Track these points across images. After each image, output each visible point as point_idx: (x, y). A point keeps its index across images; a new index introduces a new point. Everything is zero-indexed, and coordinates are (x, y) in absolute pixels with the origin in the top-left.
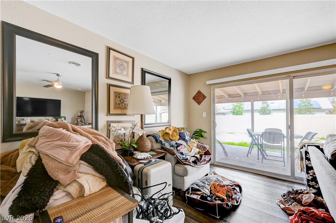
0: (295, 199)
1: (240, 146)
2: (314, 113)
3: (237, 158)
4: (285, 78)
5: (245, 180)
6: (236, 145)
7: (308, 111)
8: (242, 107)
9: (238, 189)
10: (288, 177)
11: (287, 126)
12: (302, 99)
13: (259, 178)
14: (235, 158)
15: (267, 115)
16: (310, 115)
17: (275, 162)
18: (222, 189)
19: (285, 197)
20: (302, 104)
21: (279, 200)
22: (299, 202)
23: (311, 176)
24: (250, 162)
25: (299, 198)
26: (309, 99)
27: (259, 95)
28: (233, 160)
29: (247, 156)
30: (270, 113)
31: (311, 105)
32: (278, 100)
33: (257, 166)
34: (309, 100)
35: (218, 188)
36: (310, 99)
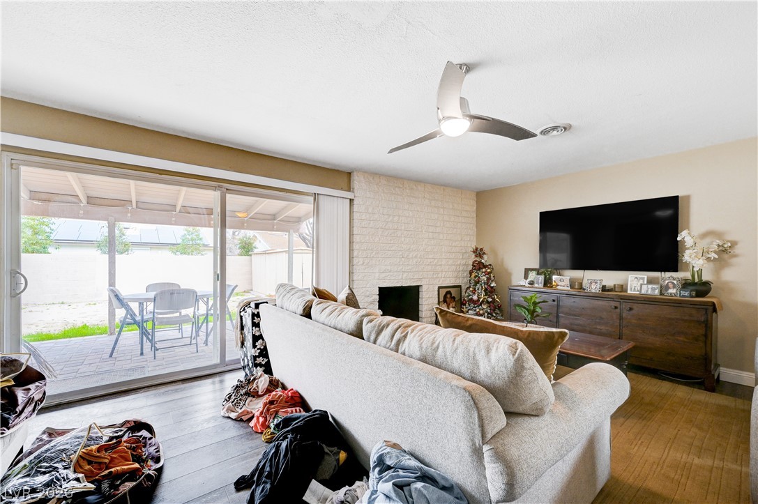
0: (248, 394)
1: (70, 337)
2: (203, 253)
3: (83, 369)
4: (215, 189)
5: (143, 407)
6: (56, 338)
7: (196, 249)
8: (48, 230)
9: (144, 433)
10: (215, 366)
11: (214, 275)
12: (188, 227)
13: (172, 390)
14: (80, 371)
15: (122, 253)
16: (199, 256)
17: (177, 350)
18: (115, 453)
19: (233, 397)
20: (188, 236)
21: (225, 409)
22: (255, 395)
23: (258, 349)
24: (128, 366)
25: (254, 389)
26: (198, 228)
27: (130, 208)
28: (75, 377)
29: (111, 356)
30: (127, 250)
31: (201, 239)
32: (171, 224)
33: (150, 369)
34: (199, 230)
35: (106, 457)
36: (200, 228)
